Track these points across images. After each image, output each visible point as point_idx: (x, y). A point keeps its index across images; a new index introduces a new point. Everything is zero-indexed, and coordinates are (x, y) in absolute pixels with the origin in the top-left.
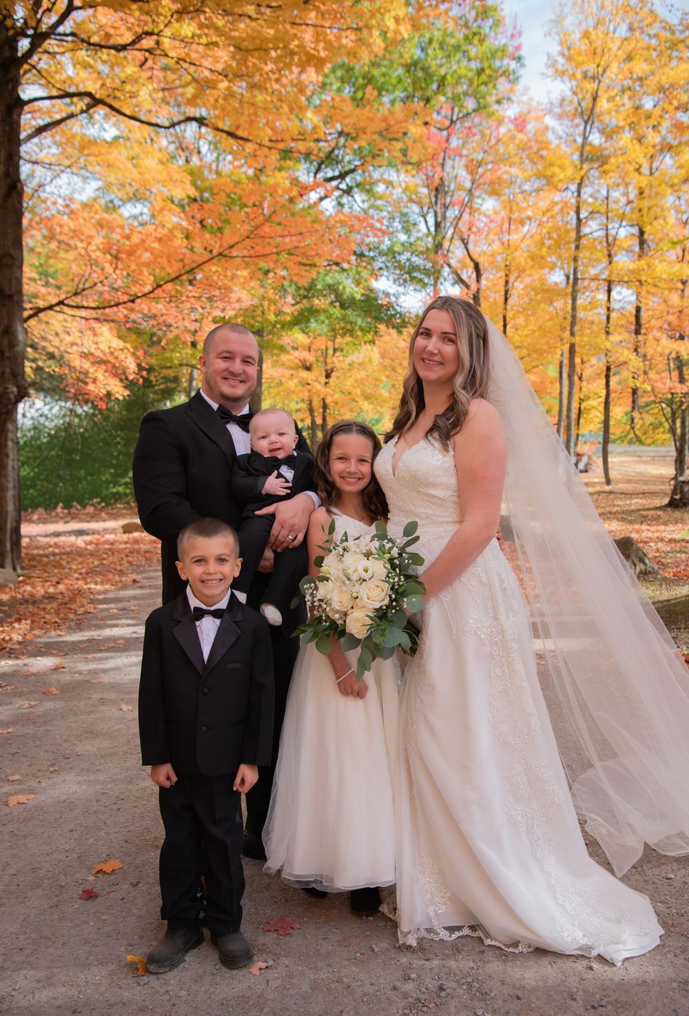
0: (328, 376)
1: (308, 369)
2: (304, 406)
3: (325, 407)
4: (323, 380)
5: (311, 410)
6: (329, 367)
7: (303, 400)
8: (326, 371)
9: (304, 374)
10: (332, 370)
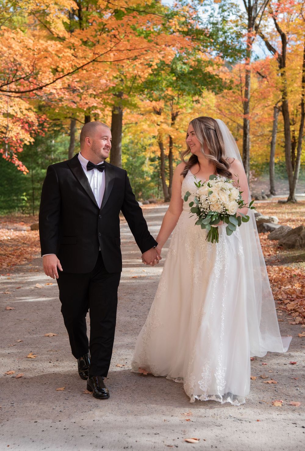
0: (174, 118)
1: (159, 113)
2: (154, 141)
3: (171, 142)
4: (170, 121)
5: (161, 145)
6: (175, 111)
7: (154, 137)
8: (172, 114)
9: (155, 117)
10: (177, 115)
